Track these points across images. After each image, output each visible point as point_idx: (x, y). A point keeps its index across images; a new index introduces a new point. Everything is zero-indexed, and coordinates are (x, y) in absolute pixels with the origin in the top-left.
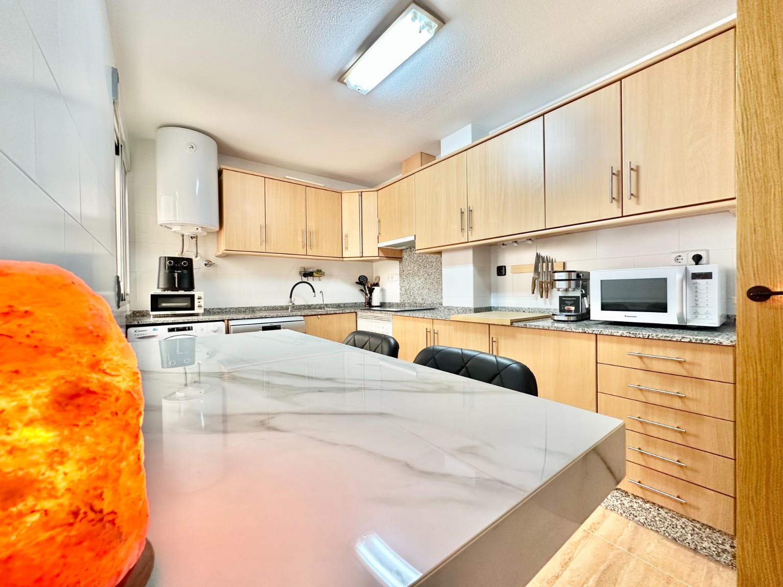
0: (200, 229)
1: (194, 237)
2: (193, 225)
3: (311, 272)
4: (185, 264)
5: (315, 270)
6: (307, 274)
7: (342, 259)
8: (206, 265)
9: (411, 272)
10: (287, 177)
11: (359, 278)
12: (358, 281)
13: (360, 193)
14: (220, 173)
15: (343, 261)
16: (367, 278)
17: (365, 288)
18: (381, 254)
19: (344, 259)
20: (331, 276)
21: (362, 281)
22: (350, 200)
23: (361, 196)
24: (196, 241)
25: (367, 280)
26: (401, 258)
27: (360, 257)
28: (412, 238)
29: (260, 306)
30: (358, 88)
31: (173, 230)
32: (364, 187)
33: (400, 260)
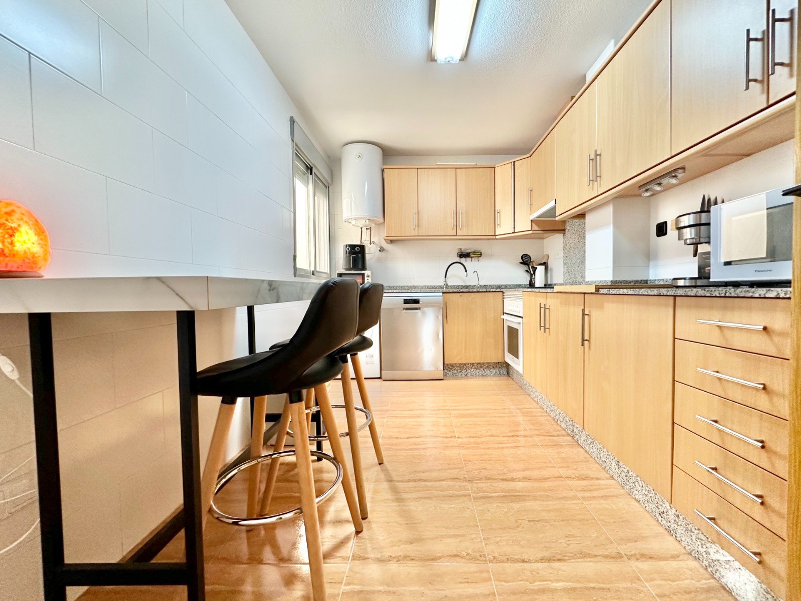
0: (367, 221)
1: (369, 229)
2: (361, 218)
3: (467, 253)
4: (358, 249)
5: (473, 250)
6: (464, 255)
7: (494, 237)
8: (380, 251)
9: (572, 245)
10: (438, 163)
11: (522, 258)
12: (522, 261)
13: (513, 164)
14: (383, 171)
15: (496, 239)
16: (530, 257)
17: (529, 269)
18: (535, 227)
19: (497, 237)
20: (491, 256)
21: (526, 261)
22: (503, 173)
23: (514, 166)
24: (371, 231)
25: (531, 259)
26: (564, 230)
27: (513, 233)
28: (552, 204)
29: (421, 285)
30: (447, 60)
31: (352, 224)
32: (516, 155)
33: (563, 232)
